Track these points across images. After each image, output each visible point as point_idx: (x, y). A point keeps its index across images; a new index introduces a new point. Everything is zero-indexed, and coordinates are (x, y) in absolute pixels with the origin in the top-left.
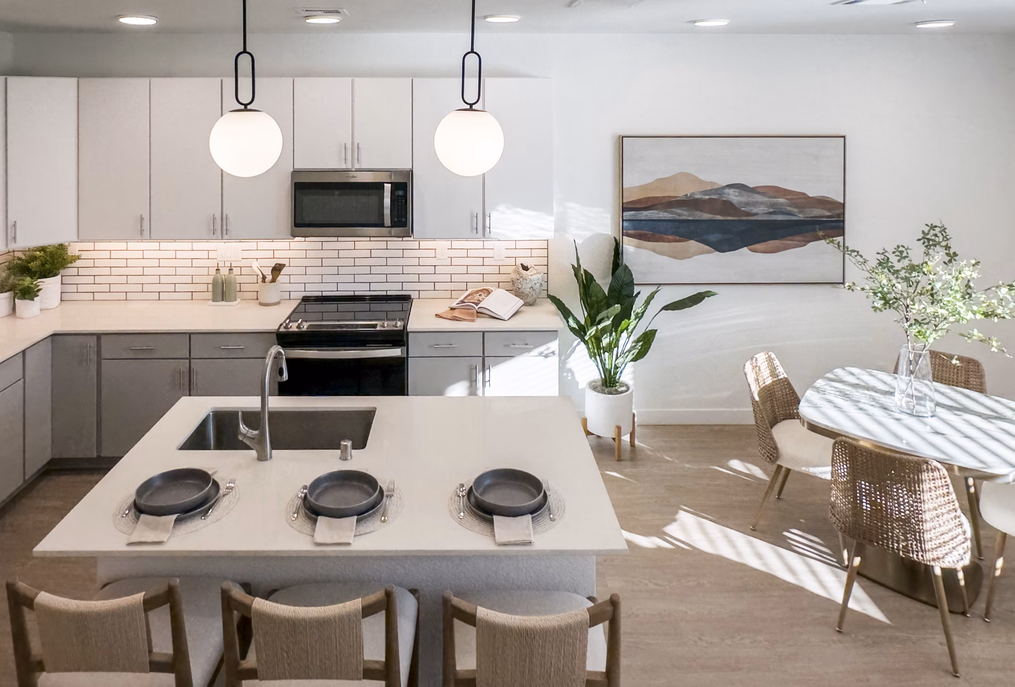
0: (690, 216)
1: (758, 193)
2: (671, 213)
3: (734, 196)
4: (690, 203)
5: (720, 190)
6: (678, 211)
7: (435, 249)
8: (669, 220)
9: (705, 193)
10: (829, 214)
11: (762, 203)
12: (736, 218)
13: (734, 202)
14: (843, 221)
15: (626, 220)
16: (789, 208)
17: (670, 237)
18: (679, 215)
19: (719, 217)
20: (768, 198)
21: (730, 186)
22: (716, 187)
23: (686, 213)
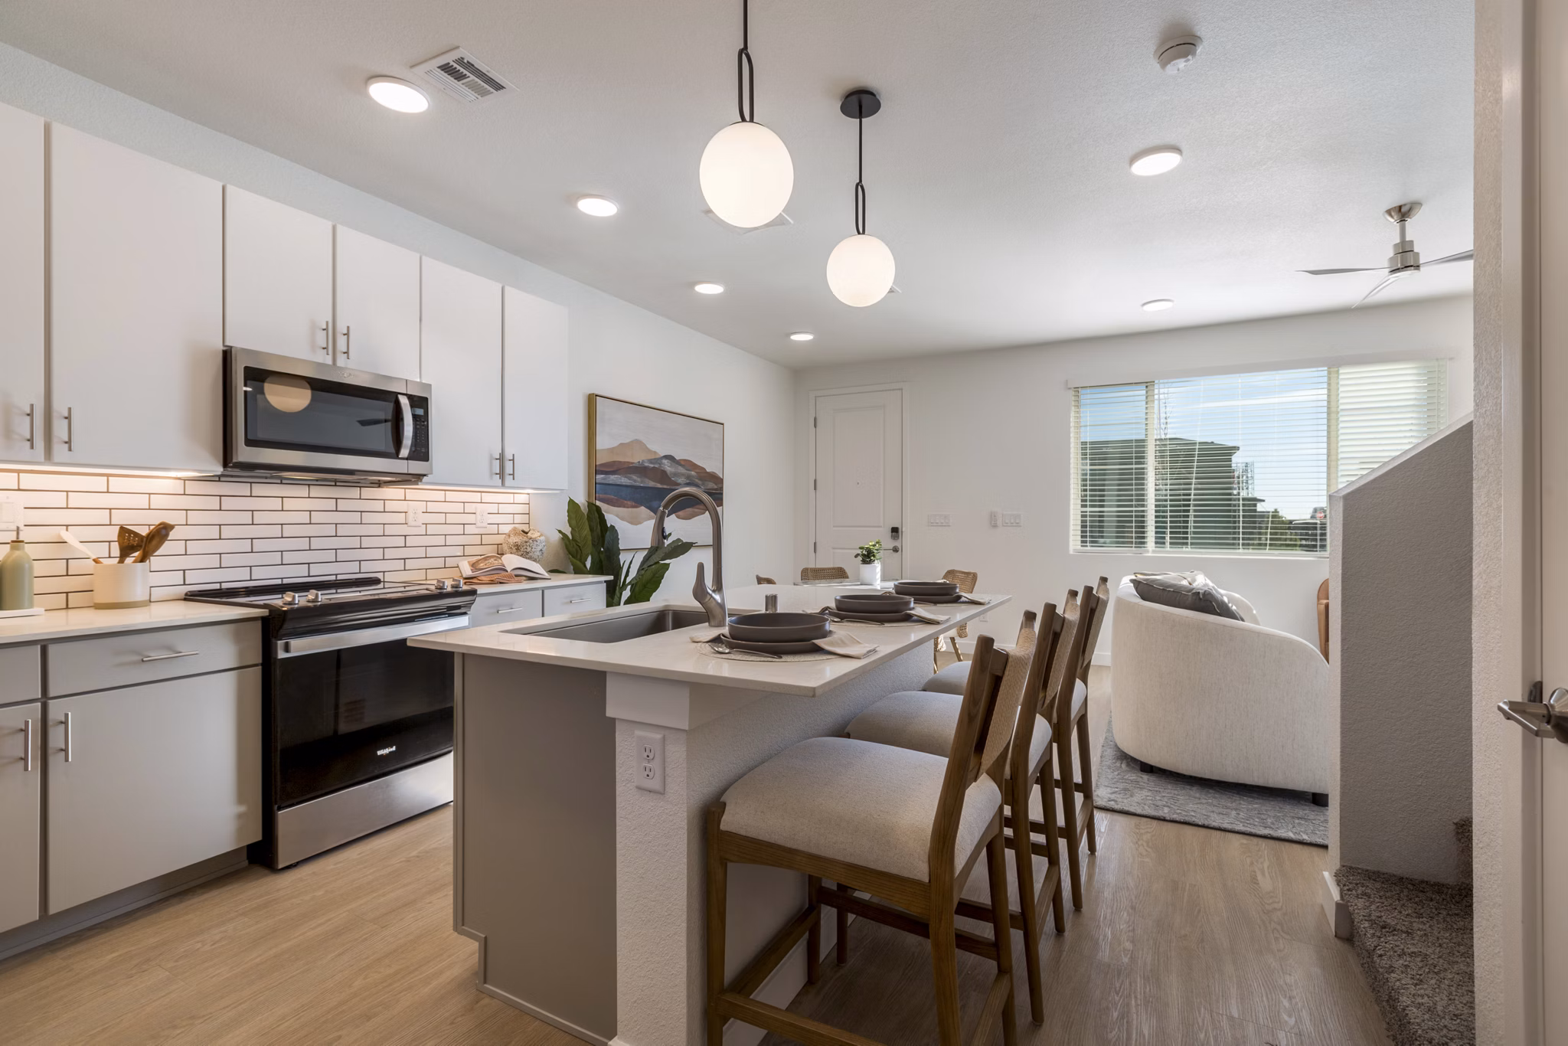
0: (642, 482)
1: (681, 465)
2: (630, 479)
3: (667, 466)
4: (640, 470)
5: (658, 460)
6: (635, 477)
7: (406, 512)
8: (626, 486)
9: (651, 461)
10: (716, 487)
11: (683, 475)
12: (668, 487)
13: (668, 472)
14: (722, 494)
15: (600, 484)
16: (697, 480)
17: (629, 503)
18: (635, 481)
19: (659, 486)
20: (687, 470)
21: (667, 457)
22: (657, 457)
23: (639, 479)
